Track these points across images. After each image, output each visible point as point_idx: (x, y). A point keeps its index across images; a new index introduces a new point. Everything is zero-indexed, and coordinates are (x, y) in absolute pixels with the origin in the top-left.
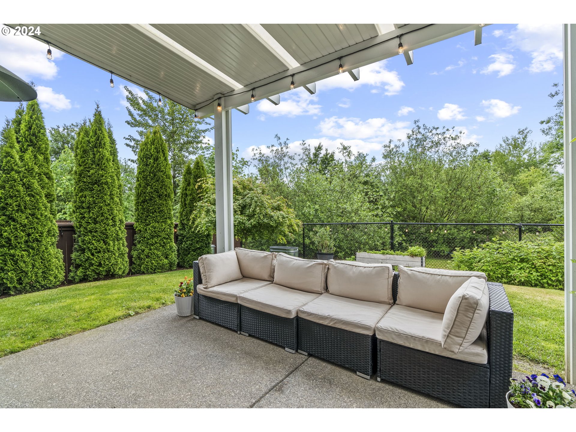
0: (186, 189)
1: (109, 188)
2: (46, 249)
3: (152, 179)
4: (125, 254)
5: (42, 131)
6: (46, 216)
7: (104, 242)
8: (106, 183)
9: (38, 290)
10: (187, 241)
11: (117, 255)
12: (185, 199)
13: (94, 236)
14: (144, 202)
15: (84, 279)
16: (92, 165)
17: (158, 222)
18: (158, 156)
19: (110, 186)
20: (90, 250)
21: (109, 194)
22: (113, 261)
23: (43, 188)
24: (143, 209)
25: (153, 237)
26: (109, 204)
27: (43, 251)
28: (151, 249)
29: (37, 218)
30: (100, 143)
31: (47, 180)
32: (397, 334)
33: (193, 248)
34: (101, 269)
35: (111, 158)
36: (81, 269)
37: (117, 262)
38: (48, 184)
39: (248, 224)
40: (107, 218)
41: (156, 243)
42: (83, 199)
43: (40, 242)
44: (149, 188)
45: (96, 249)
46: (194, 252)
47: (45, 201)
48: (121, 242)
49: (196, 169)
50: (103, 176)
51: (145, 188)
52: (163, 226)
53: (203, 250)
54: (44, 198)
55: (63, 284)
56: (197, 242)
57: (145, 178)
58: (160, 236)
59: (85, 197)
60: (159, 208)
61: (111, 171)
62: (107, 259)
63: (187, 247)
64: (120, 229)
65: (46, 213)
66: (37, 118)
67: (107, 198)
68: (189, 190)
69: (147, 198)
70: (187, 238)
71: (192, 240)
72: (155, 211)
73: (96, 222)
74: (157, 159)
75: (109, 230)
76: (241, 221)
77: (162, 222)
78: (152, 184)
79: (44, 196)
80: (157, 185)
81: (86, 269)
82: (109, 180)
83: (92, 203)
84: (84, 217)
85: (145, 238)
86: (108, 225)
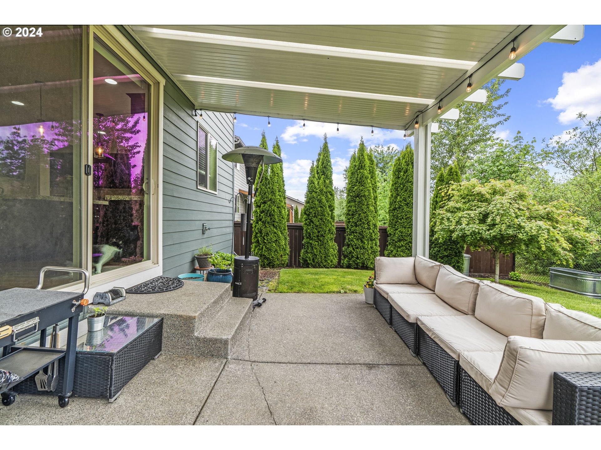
0: (437, 197)
1: (366, 200)
2: (327, 242)
3: (402, 190)
4: (377, 252)
5: (329, 164)
6: (328, 220)
7: (361, 241)
8: (364, 196)
9: (322, 267)
10: (435, 247)
11: (370, 252)
12: (435, 206)
13: (355, 236)
14: (395, 210)
15: (349, 267)
16: (356, 183)
17: (405, 228)
18: (407, 169)
19: (367, 198)
20: (352, 246)
21: (366, 204)
22: (366, 256)
23: (327, 201)
24: (394, 216)
25: (400, 240)
26: (366, 212)
27: (326, 243)
28: (398, 251)
29: (323, 221)
30: (362, 166)
31: (330, 196)
32: (471, 365)
33: (441, 255)
34: (358, 261)
35: (369, 176)
36: (346, 259)
37: (369, 257)
38: (330, 198)
39: (486, 235)
40: (364, 223)
41: (402, 246)
42: (350, 208)
43: (324, 237)
44: (399, 198)
45: (356, 246)
46: (442, 259)
47: (329, 211)
48: (374, 242)
49: (449, 175)
50: (362, 191)
51: (396, 197)
52: (408, 231)
53: (452, 258)
54: (328, 209)
55: (336, 267)
56: (445, 250)
57: (396, 189)
58: (406, 240)
59: (351, 207)
60: (406, 215)
61: (368, 186)
62: (362, 254)
63: (435, 253)
64: (373, 232)
65: (328, 218)
66: (327, 156)
67: (364, 207)
68: (439, 197)
69: (397, 206)
70: (435, 245)
71: (440, 247)
72: (403, 218)
73: (356, 226)
74: (407, 171)
75: (365, 232)
76: (477, 230)
77: (409, 228)
78: (402, 194)
79: (328, 207)
80: (406, 195)
81: (350, 259)
82: (367, 194)
83: (354, 211)
84: (350, 222)
85: (394, 240)
86: (364, 228)
